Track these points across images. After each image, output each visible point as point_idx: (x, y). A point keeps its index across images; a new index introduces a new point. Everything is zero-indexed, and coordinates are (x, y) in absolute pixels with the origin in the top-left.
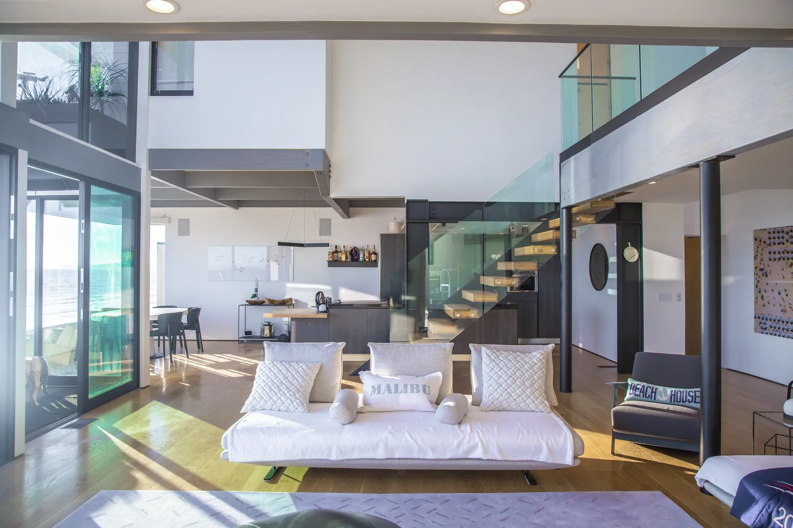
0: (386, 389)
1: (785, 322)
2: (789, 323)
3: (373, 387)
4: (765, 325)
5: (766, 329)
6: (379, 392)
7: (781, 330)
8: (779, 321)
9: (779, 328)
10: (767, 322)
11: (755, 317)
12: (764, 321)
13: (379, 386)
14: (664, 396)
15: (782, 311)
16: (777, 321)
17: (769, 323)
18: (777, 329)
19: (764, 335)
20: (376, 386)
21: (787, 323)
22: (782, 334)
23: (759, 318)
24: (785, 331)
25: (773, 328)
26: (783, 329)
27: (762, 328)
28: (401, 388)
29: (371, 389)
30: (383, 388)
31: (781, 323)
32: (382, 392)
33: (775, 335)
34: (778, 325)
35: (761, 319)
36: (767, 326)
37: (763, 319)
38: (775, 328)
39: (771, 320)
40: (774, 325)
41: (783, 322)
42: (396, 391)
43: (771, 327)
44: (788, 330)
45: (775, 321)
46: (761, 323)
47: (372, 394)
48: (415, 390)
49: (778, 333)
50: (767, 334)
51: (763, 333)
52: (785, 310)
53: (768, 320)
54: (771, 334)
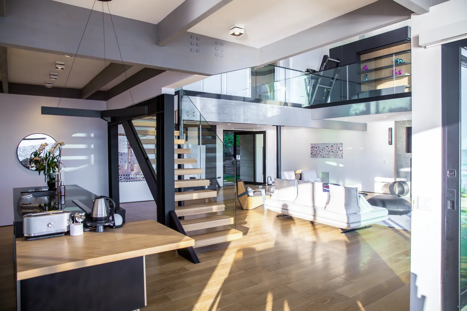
25: (126, 179)
52: (132, 169)
53: (123, 175)
54: (125, 182)
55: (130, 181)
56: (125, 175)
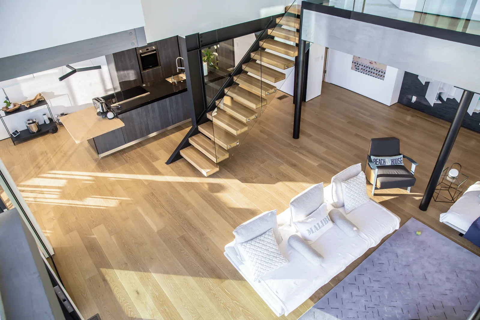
0: (315, 229)
1: (371, 68)
2: (373, 69)
3: (308, 230)
4: (358, 67)
5: (358, 69)
6: (313, 232)
7: (368, 71)
8: (367, 67)
9: (367, 71)
10: (359, 66)
11: (353, 62)
12: (358, 65)
13: (311, 229)
14: (389, 163)
15: (370, 63)
16: (366, 67)
17: (361, 67)
18: (365, 70)
19: (357, 72)
20: (310, 230)
21: (372, 69)
22: (368, 73)
23: (355, 63)
24: (370, 72)
25: (363, 70)
26: (369, 72)
27: (356, 68)
28: (321, 224)
29: (307, 232)
30: (313, 229)
31: (368, 68)
32: (314, 231)
33: (364, 73)
34: (366, 69)
35: (356, 64)
36: (359, 68)
37: (358, 64)
38: (364, 70)
39: (362, 66)
40: (364, 68)
41: (369, 68)
42: (320, 228)
43: (362, 69)
44: (371, 72)
45: (365, 66)
46: (356, 66)
47: (309, 235)
48: (326, 222)
49: (365, 73)
50: (359, 72)
51: (356, 71)
52: (371, 62)
53: (361, 65)
54: (361, 72)
55: (366, 74)
56: (363, 66)
